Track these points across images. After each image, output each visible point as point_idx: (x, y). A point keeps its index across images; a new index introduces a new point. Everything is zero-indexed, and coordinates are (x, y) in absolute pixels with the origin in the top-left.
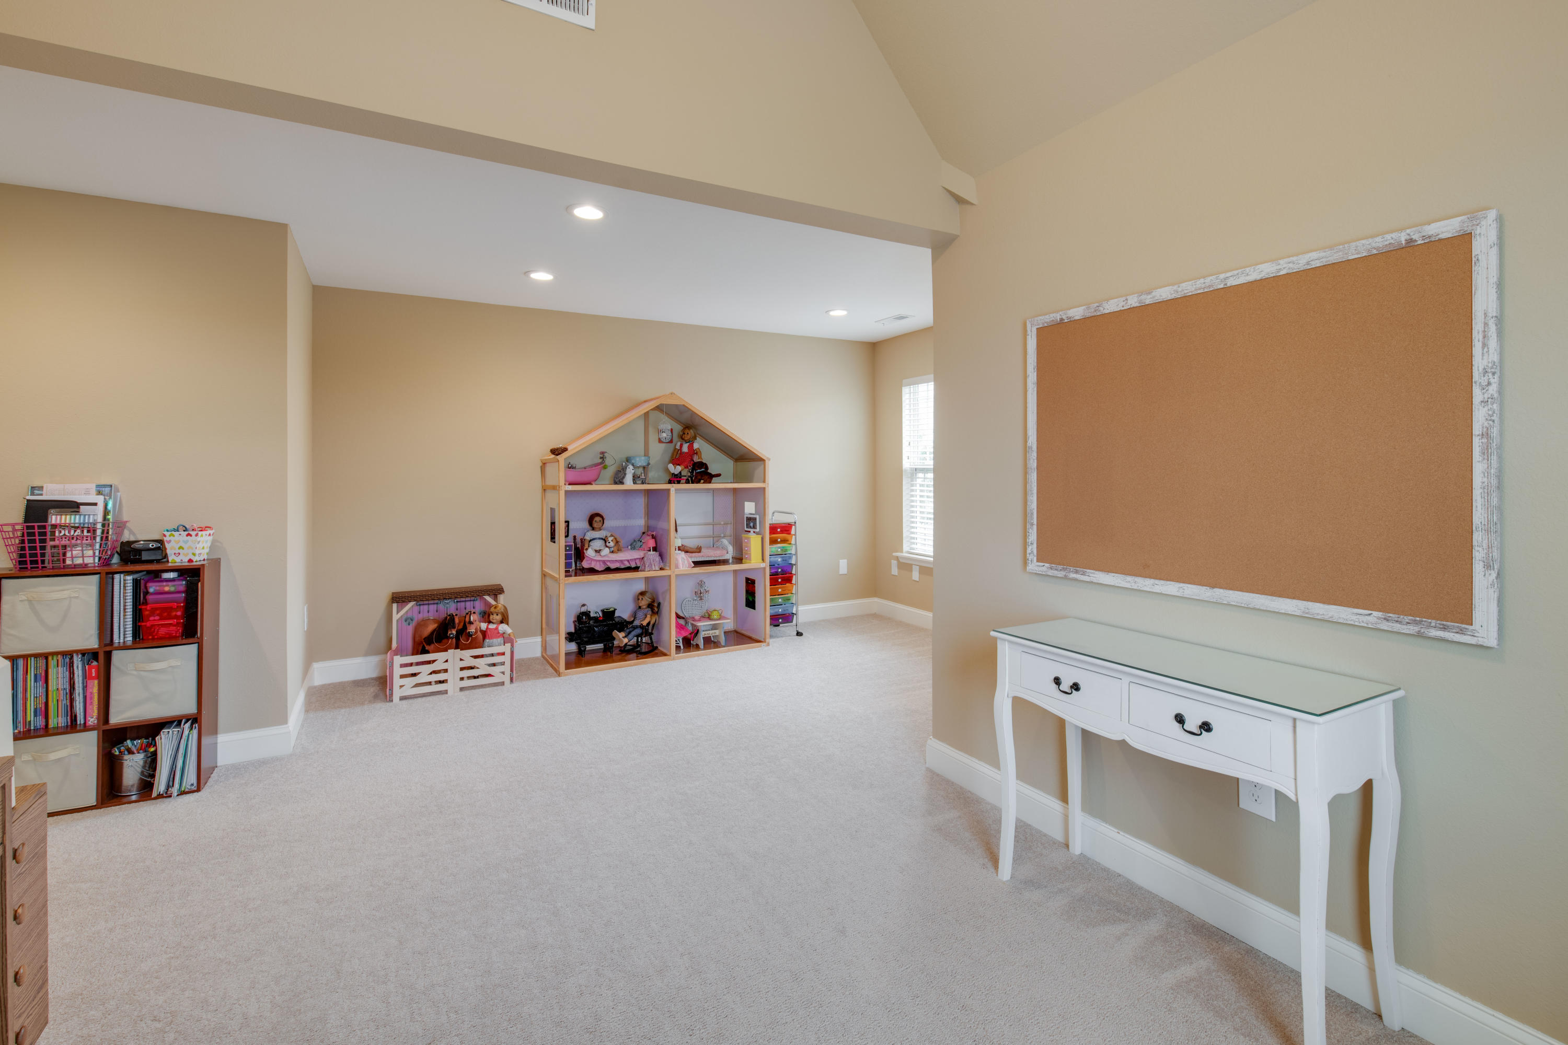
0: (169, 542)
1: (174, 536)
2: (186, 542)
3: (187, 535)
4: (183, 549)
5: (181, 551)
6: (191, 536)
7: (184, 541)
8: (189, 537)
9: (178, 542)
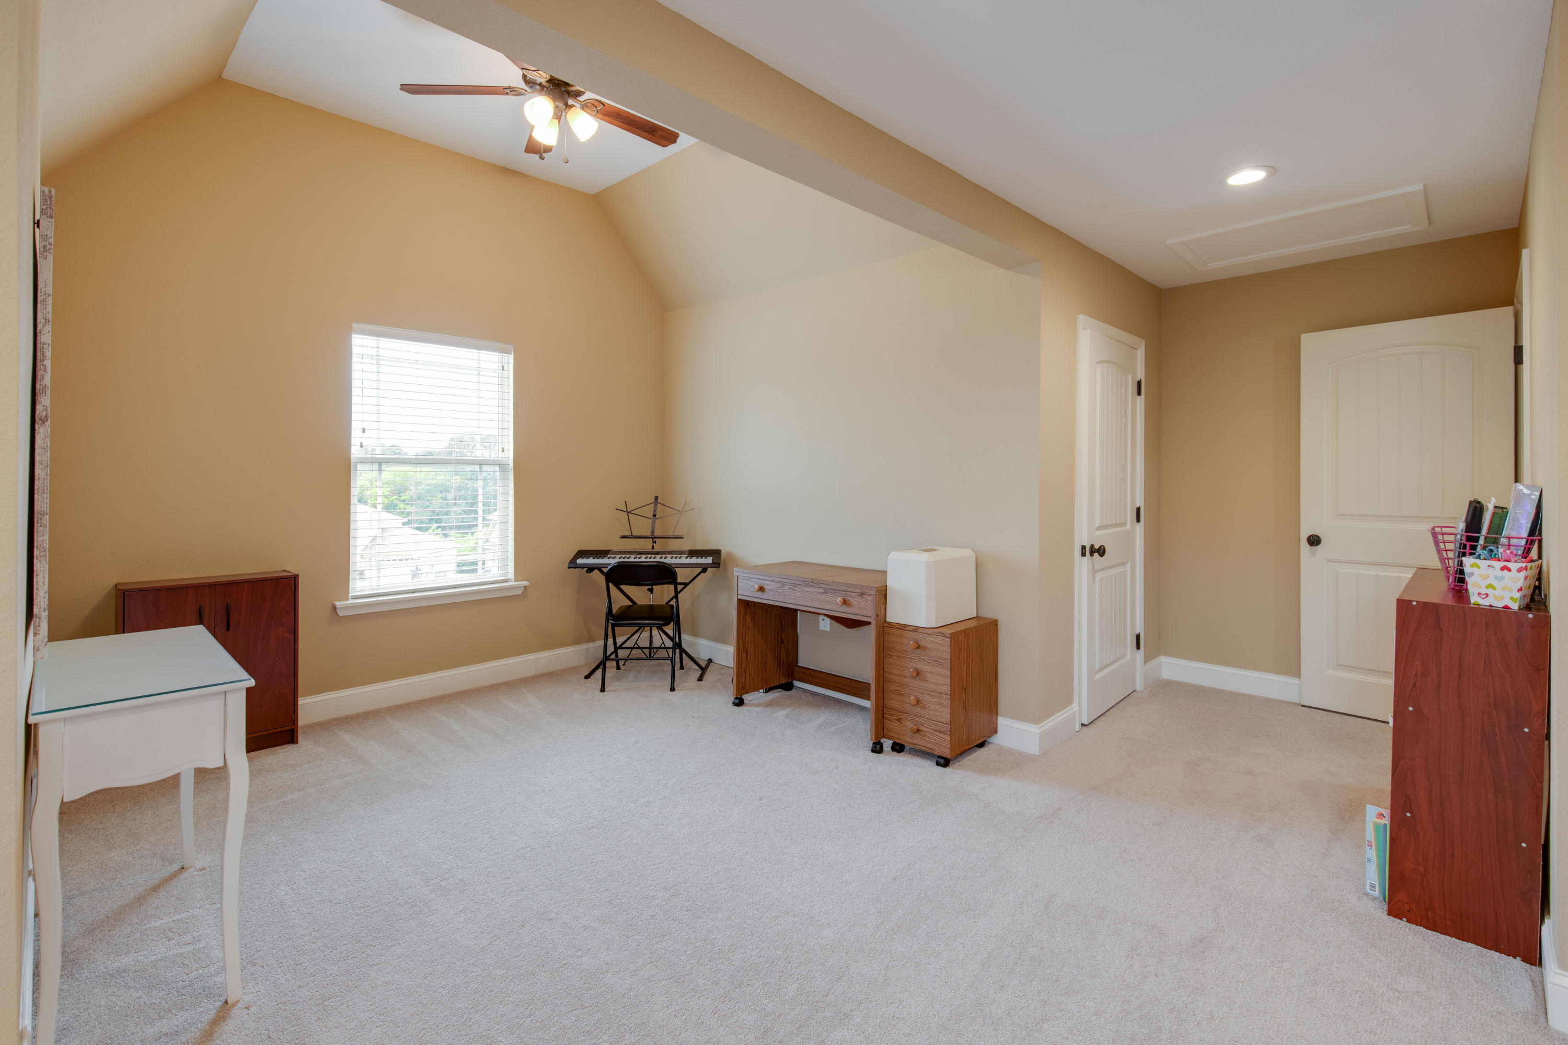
0: (1472, 574)
1: (1478, 567)
2: (1500, 579)
3: (1503, 569)
4: (1494, 588)
5: (1489, 591)
6: (1509, 570)
7: (1496, 577)
8: (1506, 571)
9: (1486, 577)
